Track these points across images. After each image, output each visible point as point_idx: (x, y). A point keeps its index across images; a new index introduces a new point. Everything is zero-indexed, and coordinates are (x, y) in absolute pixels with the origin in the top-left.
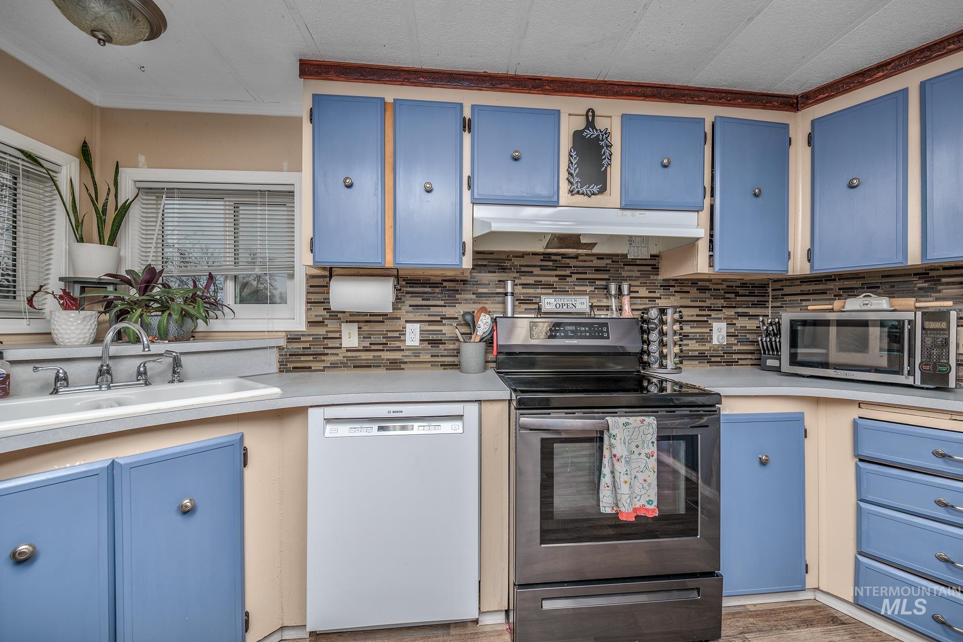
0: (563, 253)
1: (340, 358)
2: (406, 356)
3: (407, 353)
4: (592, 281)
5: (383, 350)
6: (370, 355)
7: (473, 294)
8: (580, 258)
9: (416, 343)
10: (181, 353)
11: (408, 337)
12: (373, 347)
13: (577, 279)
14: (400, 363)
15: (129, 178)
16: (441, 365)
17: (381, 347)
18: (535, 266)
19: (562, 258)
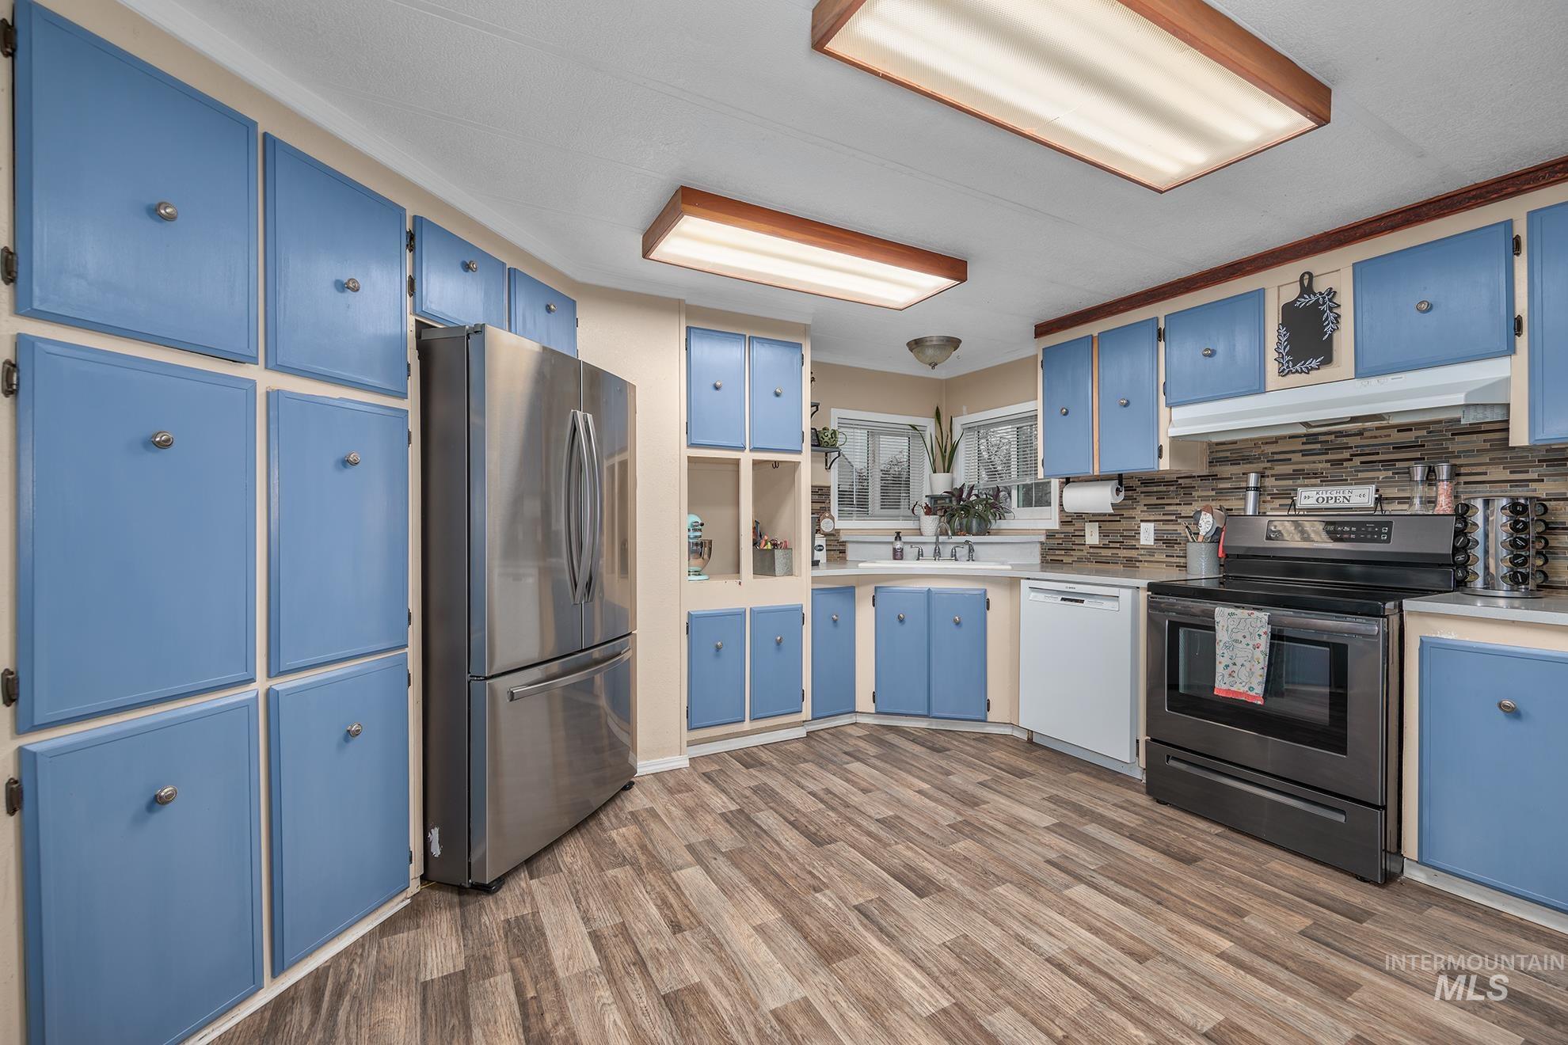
0: (1337, 430)
1: (1085, 553)
2: (1141, 555)
3: (1142, 552)
4: (1388, 464)
5: (1120, 548)
6: (1109, 552)
7: (1212, 490)
8: (1366, 434)
9: (1152, 542)
10: (974, 543)
11: (1143, 537)
12: (1111, 545)
13: (1361, 463)
14: (1136, 561)
15: (959, 423)
16: (1177, 566)
17: (1118, 545)
18: (1294, 452)
19: (1336, 437)
